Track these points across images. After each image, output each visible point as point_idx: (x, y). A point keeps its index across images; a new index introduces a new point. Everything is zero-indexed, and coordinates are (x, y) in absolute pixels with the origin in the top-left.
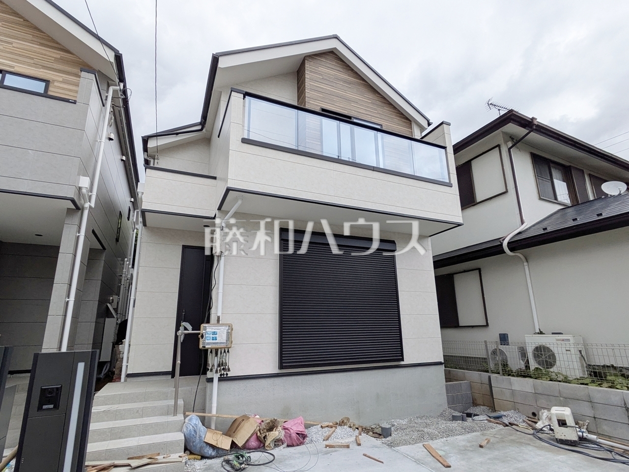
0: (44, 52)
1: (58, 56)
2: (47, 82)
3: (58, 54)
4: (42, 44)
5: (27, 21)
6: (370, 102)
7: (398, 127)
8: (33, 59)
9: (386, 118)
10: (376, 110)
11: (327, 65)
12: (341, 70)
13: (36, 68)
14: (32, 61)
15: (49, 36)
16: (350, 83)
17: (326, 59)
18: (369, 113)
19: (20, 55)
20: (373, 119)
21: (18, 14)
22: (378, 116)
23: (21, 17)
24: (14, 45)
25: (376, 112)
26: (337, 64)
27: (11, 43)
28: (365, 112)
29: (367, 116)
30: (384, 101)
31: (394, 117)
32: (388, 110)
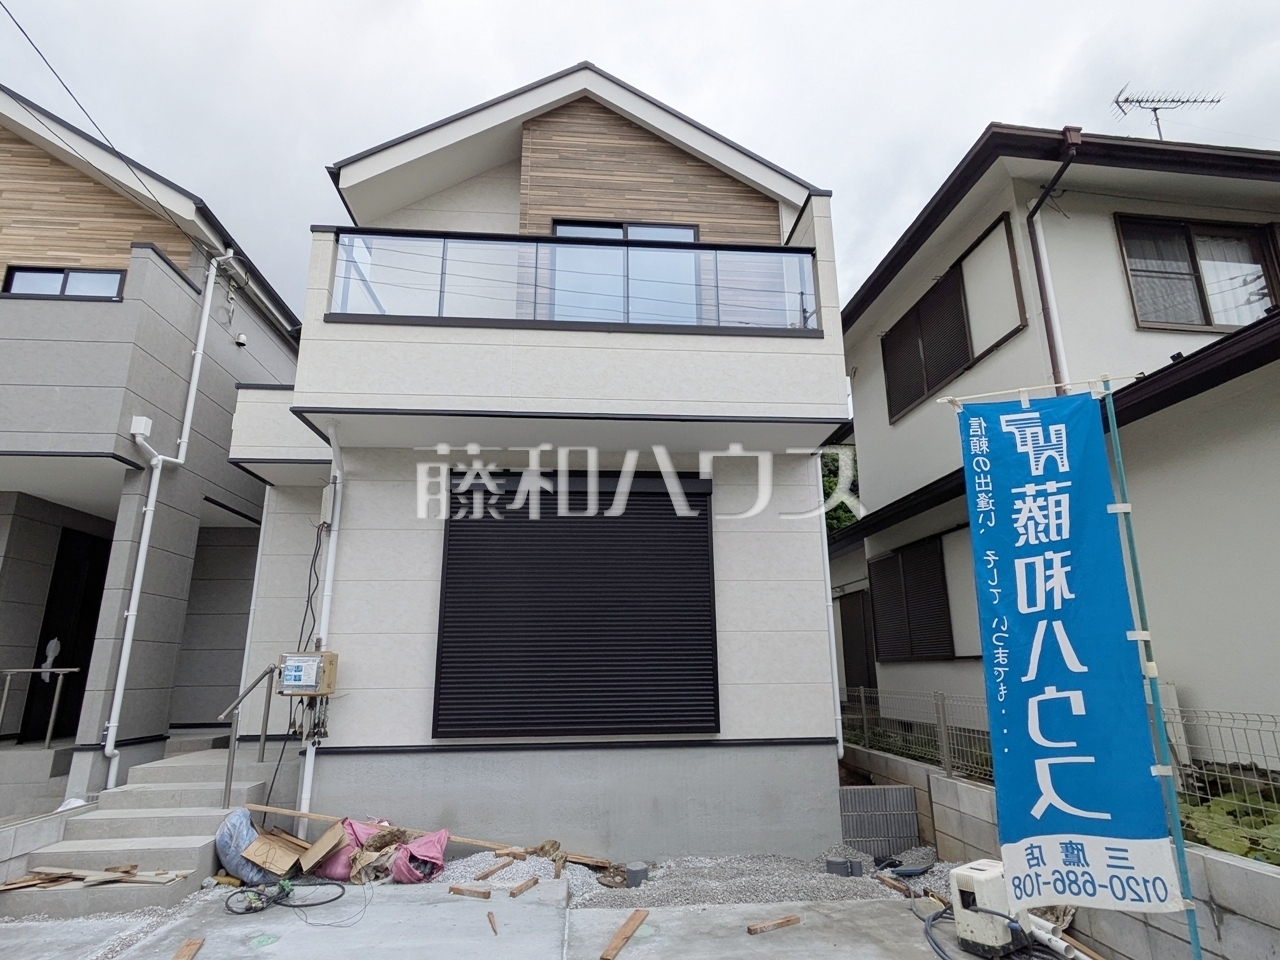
6: (672, 181)
7: (742, 221)
9: (712, 209)
10: (684, 196)
11: (574, 129)
16: (622, 152)
18: (668, 207)
20: (675, 218)
22: (690, 208)
25: (686, 200)
26: (598, 120)
28: (656, 207)
29: (662, 213)
30: (709, 173)
31: (731, 201)
32: (716, 190)
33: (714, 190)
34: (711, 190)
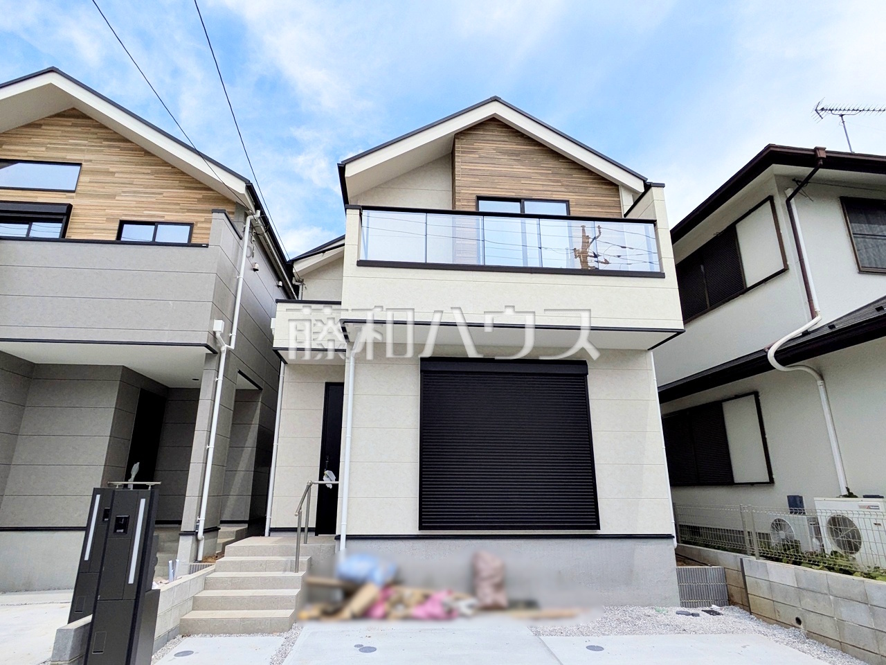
0: (188, 195)
1: (201, 196)
2: (191, 225)
3: (199, 194)
4: (187, 188)
5: (175, 167)
6: (550, 172)
7: (596, 198)
8: (179, 204)
9: (577, 190)
10: (558, 181)
11: (488, 138)
12: (506, 139)
13: (183, 212)
14: (178, 207)
15: (193, 178)
17: (485, 130)
18: (549, 189)
19: (169, 204)
20: (554, 196)
21: (166, 163)
22: (563, 189)
23: (170, 165)
24: (164, 195)
25: (560, 184)
26: (502, 132)
27: (161, 194)
28: (541, 188)
29: (546, 192)
30: (573, 167)
31: (589, 185)
32: (579, 178)
33: (578, 178)
34: (575, 178)
